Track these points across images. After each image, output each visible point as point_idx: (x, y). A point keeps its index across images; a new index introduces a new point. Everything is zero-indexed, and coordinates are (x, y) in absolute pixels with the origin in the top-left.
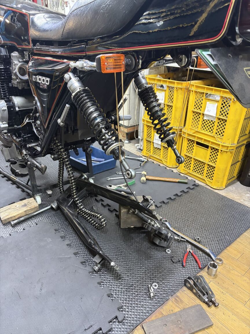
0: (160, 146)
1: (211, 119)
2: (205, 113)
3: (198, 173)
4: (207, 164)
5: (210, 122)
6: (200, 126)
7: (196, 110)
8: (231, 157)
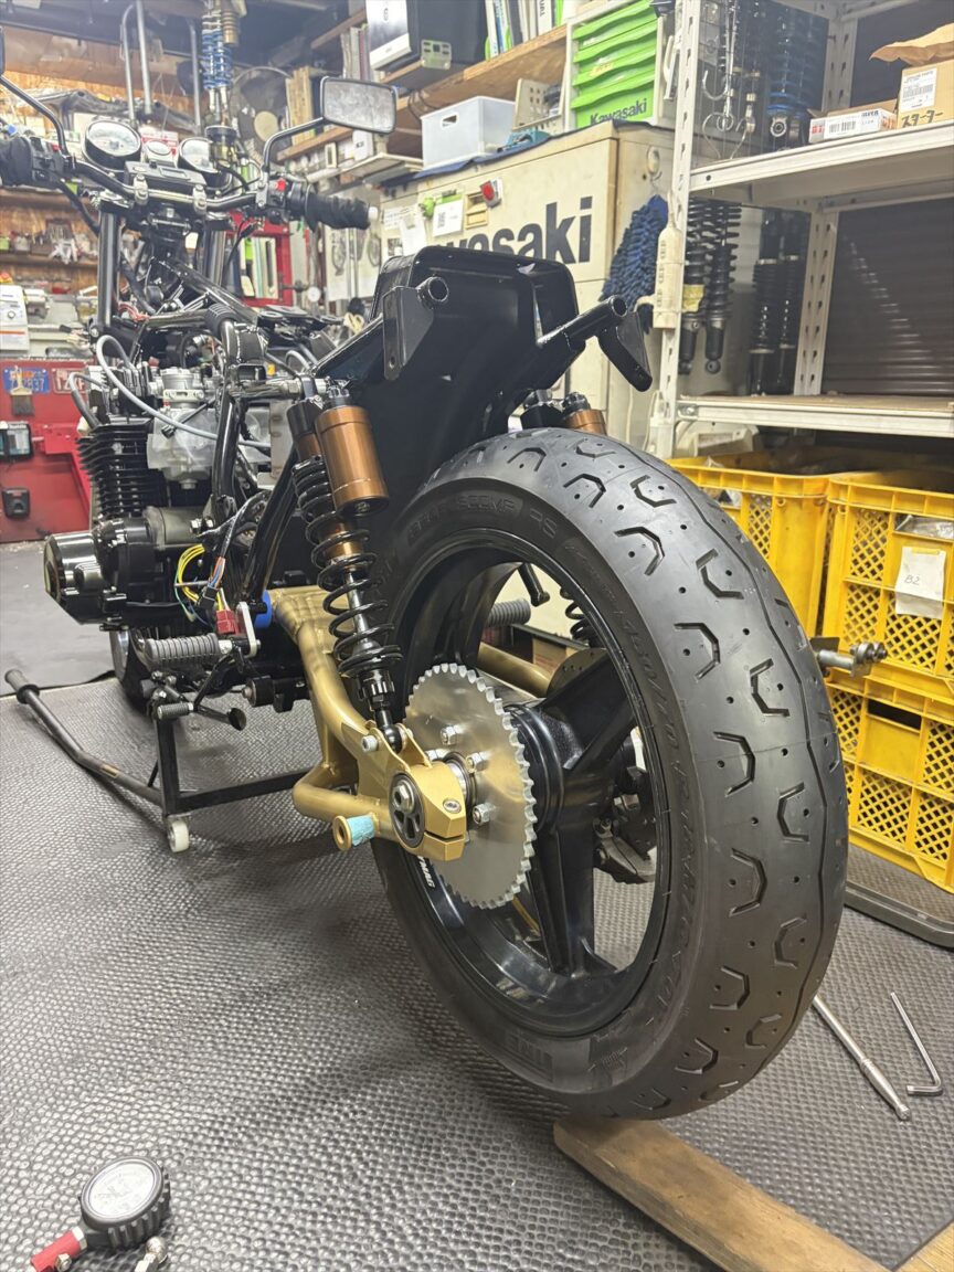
1: (922, 612)
2: (898, 589)
3: (882, 828)
4: (917, 791)
5: (920, 624)
7: (859, 580)
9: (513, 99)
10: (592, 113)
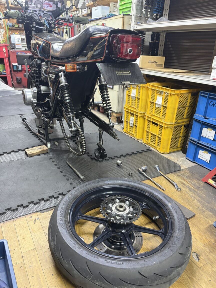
0: (133, 125)
1: (159, 106)
2: (157, 102)
3: (153, 143)
4: (158, 136)
5: (159, 109)
6: (154, 111)
7: (152, 101)
8: (172, 132)
9: (109, 6)
10: (122, 11)
